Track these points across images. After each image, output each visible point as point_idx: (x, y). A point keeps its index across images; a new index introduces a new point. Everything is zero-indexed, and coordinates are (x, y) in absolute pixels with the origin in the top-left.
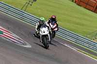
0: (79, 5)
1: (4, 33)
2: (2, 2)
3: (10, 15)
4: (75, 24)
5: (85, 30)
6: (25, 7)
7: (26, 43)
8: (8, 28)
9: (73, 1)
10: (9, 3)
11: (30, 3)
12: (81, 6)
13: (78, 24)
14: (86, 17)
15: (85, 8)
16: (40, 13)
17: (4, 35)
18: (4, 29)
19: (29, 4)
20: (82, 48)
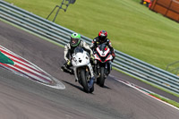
0: (153, 10)
1: (15, 63)
2: (12, 5)
3: (27, 29)
4: (147, 46)
5: (164, 57)
6: (54, 14)
7: (56, 80)
8: (23, 54)
9: (142, 3)
10: (24, 6)
11: (64, 7)
12: (157, 12)
13: (152, 45)
14: (165, 33)
15: (165, 16)
16: (81, 26)
17: (16, 66)
18: (15, 55)
19: (60, 8)
20: (159, 89)
